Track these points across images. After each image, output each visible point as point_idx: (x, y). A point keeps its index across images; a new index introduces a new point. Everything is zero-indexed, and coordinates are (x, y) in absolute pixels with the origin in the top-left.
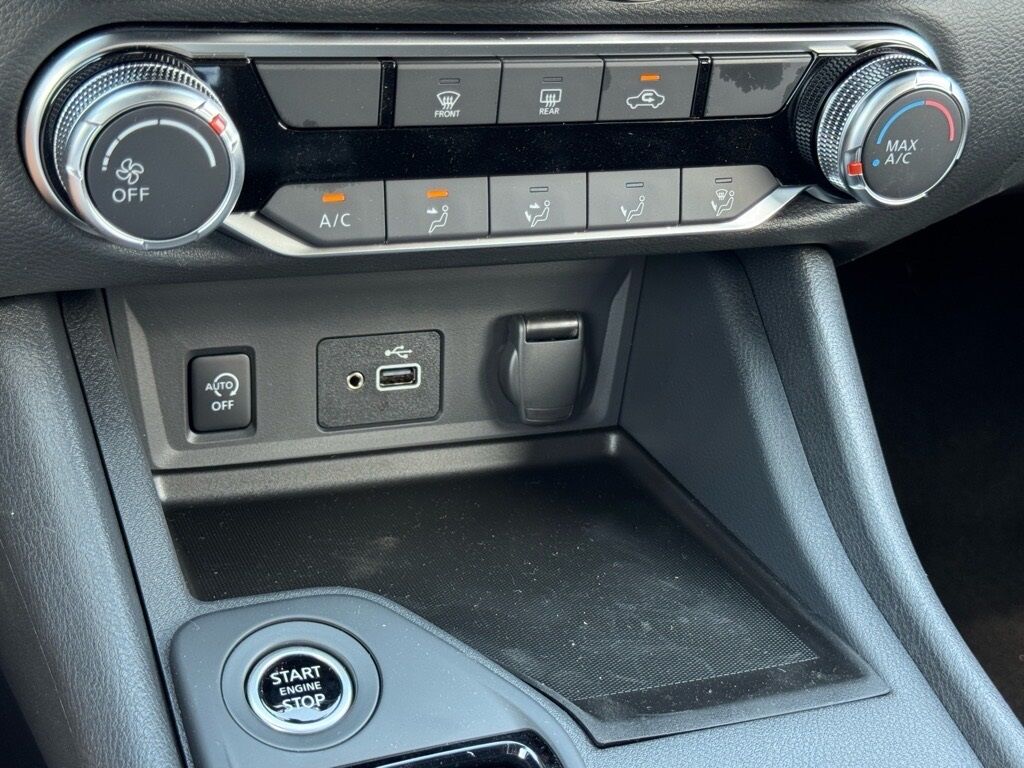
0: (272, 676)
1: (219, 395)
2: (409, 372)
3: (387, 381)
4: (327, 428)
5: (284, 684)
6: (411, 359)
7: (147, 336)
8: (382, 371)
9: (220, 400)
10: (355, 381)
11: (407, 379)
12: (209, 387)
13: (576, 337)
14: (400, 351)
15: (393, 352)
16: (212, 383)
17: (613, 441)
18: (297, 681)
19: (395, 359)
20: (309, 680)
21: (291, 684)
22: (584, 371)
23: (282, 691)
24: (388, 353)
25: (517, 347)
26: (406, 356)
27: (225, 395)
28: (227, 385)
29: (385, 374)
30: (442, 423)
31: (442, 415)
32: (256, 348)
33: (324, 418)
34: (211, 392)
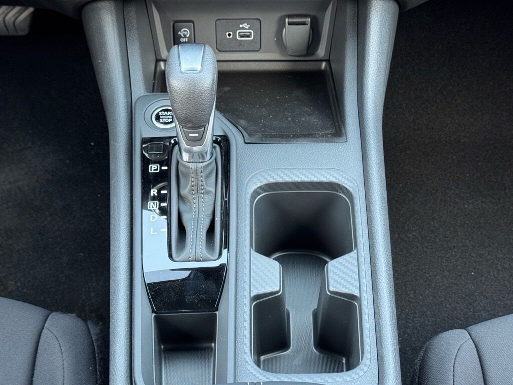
0: (160, 113)
1: (183, 36)
2: (249, 33)
3: (242, 36)
4: (220, 51)
5: (162, 115)
6: (249, 28)
7: (159, 14)
8: (240, 32)
9: (183, 38)
10: (229, 35)
11: (248, 36)
12: (179, 33)
13: (308, 24)
14: (245, 25)
15: (243, 26)
16: (180, 31)
17: (324, 65)
18: (166, 115)
19: (243, 28)
20: (169, 115)
21: (164, 115)
22: (311, 38)
23: (161, 117)
24: (241, 26)
25: (285, 27)
26: (247, 28)
27: (185, 36)
28: (186, 33)
29: (241, 34)
30: (261, 52)
31: (261, 50)
32: (195, 20)
33: (218, 48)
34: (180, 35)
